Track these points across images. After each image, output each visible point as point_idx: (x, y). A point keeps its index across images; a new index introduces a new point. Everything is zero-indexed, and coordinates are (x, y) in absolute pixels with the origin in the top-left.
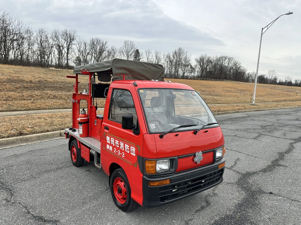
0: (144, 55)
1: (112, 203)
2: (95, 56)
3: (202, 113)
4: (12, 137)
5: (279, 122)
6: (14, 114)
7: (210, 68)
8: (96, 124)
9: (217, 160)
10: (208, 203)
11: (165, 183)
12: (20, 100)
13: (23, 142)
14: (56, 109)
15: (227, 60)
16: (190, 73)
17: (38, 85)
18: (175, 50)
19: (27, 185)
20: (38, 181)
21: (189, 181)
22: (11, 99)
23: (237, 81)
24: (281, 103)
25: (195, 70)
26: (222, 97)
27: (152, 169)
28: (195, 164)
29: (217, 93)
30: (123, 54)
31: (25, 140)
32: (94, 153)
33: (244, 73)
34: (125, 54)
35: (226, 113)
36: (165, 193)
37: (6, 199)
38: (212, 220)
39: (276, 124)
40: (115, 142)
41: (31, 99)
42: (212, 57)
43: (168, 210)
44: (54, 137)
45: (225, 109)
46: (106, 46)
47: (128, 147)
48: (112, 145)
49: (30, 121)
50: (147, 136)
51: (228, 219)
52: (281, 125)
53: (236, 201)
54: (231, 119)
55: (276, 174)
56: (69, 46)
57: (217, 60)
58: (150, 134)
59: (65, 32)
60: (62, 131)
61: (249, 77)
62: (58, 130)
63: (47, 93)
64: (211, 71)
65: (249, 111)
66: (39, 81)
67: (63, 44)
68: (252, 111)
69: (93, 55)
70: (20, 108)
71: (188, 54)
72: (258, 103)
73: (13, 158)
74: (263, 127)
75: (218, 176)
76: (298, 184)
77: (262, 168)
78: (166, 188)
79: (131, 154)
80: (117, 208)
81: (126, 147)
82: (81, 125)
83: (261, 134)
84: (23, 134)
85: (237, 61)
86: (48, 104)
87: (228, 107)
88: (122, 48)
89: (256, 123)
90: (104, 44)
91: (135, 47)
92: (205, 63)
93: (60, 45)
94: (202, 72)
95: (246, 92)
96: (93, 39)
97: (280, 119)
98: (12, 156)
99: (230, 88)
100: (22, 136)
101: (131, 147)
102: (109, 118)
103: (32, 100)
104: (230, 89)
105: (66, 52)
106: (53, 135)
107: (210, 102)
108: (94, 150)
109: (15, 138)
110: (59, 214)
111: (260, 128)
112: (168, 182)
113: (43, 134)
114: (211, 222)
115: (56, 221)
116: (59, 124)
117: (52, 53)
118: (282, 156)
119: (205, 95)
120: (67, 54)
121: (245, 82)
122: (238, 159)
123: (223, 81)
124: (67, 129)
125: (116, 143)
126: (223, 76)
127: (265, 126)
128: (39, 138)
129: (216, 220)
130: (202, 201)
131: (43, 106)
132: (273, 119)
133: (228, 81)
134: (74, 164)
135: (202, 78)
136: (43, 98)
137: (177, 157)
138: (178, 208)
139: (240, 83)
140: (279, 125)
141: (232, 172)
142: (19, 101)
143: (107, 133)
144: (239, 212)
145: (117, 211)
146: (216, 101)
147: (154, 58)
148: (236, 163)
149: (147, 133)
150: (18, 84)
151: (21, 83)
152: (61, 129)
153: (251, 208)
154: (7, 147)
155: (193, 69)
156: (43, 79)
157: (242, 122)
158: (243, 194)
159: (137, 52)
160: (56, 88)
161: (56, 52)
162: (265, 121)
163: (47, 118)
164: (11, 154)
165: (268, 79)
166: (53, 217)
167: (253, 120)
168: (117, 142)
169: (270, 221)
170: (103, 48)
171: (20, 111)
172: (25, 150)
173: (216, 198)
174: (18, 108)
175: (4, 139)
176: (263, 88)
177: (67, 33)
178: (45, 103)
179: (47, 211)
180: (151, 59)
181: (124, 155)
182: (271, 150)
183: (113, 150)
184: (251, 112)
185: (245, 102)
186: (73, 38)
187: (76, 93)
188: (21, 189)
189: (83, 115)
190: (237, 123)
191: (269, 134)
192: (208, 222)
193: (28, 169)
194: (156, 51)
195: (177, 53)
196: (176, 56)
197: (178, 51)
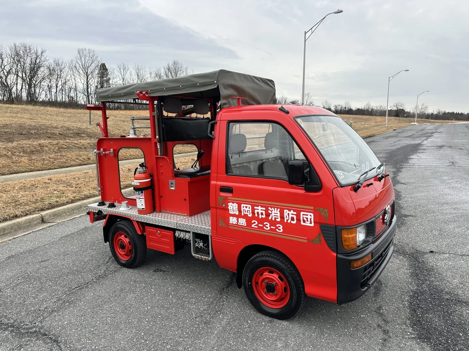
0: (117, 73)
2: (24, 75)
8: (173, 188)
18: (169, 65)
19: (68, 317)
20: (83, 307)
27: (353, 242)
30: (78, 71)
32: (188, 236)
34: (81, 72)
36: (366, 275)
40: (253, 210)
46: (43, 59)
47: (292, 214)
48: (245, 217)
50: (339, 192)
51: (420, 296)
53: (406, 271)
55: (413, 227)
60: (43, 213)
62: (34, 211)
69: (20, 74)
79: (303, 224)
81: (285, 215)
82: (142, 193)
88: (74, 62)
90: (39, 53)
91: (99, 59)
96: (15, 45)
101: (302, 213)
102: (227, 172)
106: (30, 222)
108: (189, 232)
112: (370, 258)
114: (406, 304)
124: (94, 206)
125: (256, 211)
134: (123, 265)
137: (375, 218)
143: (229, 198)
144: (423, 283)
147: (135, 77)
149: (338, 186)
152: (38, 211)
153: (430, 275)
158: (403, 260)
159: (103, 68)
168: (260, 210)
170: (38, 61)
180: (129, 80)
181: (281, 228)
183: (250, 224)
188: (63, 327)
189: (143, 175)
193: (41, 290)
194: (137, 66)
195: (171, 69)
196: (170, 75)
197: (173, 67)
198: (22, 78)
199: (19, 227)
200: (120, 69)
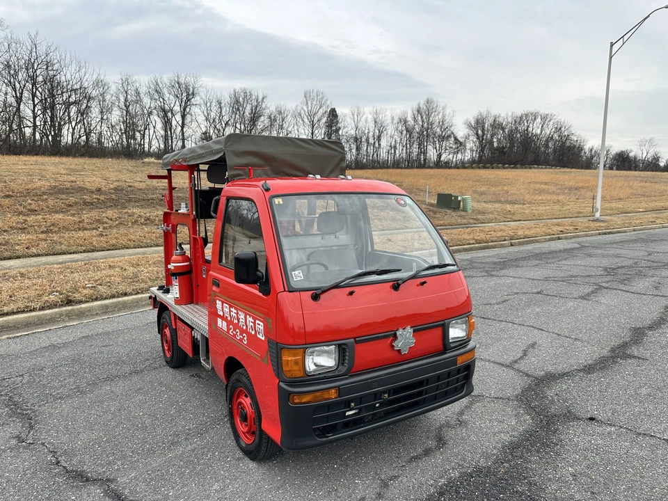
0: (349, 120)
1: (231, 442)
2: (243, 127)
3: (473, 244)
4: (50, 309)
5: (650, 258)
6: (61, 260)
7: (499, 141)
9: (452, 345)
10: (441, 441)
11: (327, 396)
12: (75, 230)
13: (74, 319)
14: (151, 247)
15: (539, 120)
16: (454, 153)
17: (114, 196)
18: (419, 105)
19: (65, 407)
20: (87, 399)
21: (385, 393)
22: (56, 229)
23: (564, 167)
24: (665, 215)
25: (465, 146)
26: (524, 206)
27: (296, 368)
28: (397, 353)
29: (515, 197)
30: (303, 120)
31: (77, 315)
32: (199, 337)
33: (580, 149)
34: (306, 120)
35: (530, 241)
36: (328, 418)
37: (18, 437)
38: (441, 478)
39: (643, 264)
40: (230, 311)
41: (99, 228)
42: (502, 115)
43: (349, 457)
44: (139, 307)
45: (527, 232)
46: (263, 106)
47: (251, 321)
48: (226, 319)
49: (91, 274)
50: (285, 298)
51: (479, 477)
52: (655, 264)
53: (506, 438)
54: (539, 256)
55: (616, 375)
56: (185, 110)
57: (516, 122)
58: (290, 292)
59: (176, 79)
61: (592, 157)
63: (132, 212)
64: (503, 148)
65: (586, 236)
66: (116, 189)
67: (172, 106)
68: (592, 235)
69: (238, 126)
70: (74, 249)
71: (448, 111)
72: (610, 215)
73: (46, 352)
74: (609, 271)
75: (458, 381)
76: (662, 398)
77: (585, 364)
78: (329, 406)
79: (258, 336)
80: (239, 454)
81: (248, 322)
82: (176, 279)
83: (601, 287)
84: (74, 301)
85: (563, 120)
86: (133, 237)
87: (536, 228)
88: (299, 108)
89: (595, 261)
90: (260, 100)
91: (328, 103)
92: (488, 130)
93: (167, 107)
94: (482, 150)
95: (583, 191)
96: (235, 91)
97: (655, 250)
98: (45, 347)
99: (546, 184)
100: (71, 305)
101: (257, 322)
102: (220, 261)
103: (100, 230)
104: (544, 187)
105: (180, 123)
106: (137, 302)
107: (496, 219)
108: (199, 332)
109: (56, 310)
110: (118, 466)
111: (602, 272)
112: (333, 394)
113: (115, 300)
114: (440, 482)
115: (108, 480)
116: (150, 279)
117: (151, 127)
118: (638, 335)
119: (485, 202)
120: (183, 127)
121: (582, 168)
122: (533, 345)
123: (530, 168)
124: (154, 289)
126: (530, 157)
127: (614, 269)
128: (106, 310)
129: (451, 477)
130: (428, 438)
131: (124, 241)
132: (638, 252)
133: (542, 168)
134: (167, 362)
135: (481, 165)
136: (124, 224)
137: (353, 340)
138: (371, 453)
139: (571, 172)
140: (649, 264)
141: (512, 373)
142: (73, 232)
143: (217, 294)
144: (509, 461)
145: (239, 459)
146: (510, 216)
147: (372, 125)
148: (525, 354)
149: (285, 291)
150: (72, 197)
151: (79, 194)
153: (538, 451)
154: (39, 330)
155: (460, 145)
156: (124, 183)
157: (563, 262)
158: (525, 421)
159: (333, 115)
160: (152, 203)
161: (159, 125)
162: (618, 256)
163: (127, 268)
164: (43, 345)
165: (638, 159)
166: (104, 472)
167: (590, 256)
168: (233, 312)
169: (575, 480)
170: (258, 109)
171: (73, 253)
172: (74, 334)
173: (461, 430)
174: (70, 248)
175: (33, 314)
176: (625, 181)
177: (180, 80)
178: (126, 235)
179: (94, 459)
180: (364, 129)
181: (245, 338)
182: (617, 322)
183: (229, 329)
184: (589, 238)
185: (579, 215)
186: (193, 91)
187: (169, 211)
188: (51, 415)
189: (180, 258)
190: (550, 263)
191: (621, 287)
192: (432, 482)
193: (73, 375)
194: (375, 109)
195: (422, 111)
196: (420, 118)
197: (425, 107)
198: (240, 130)
199: (124, 306)
200: (353, 115)
